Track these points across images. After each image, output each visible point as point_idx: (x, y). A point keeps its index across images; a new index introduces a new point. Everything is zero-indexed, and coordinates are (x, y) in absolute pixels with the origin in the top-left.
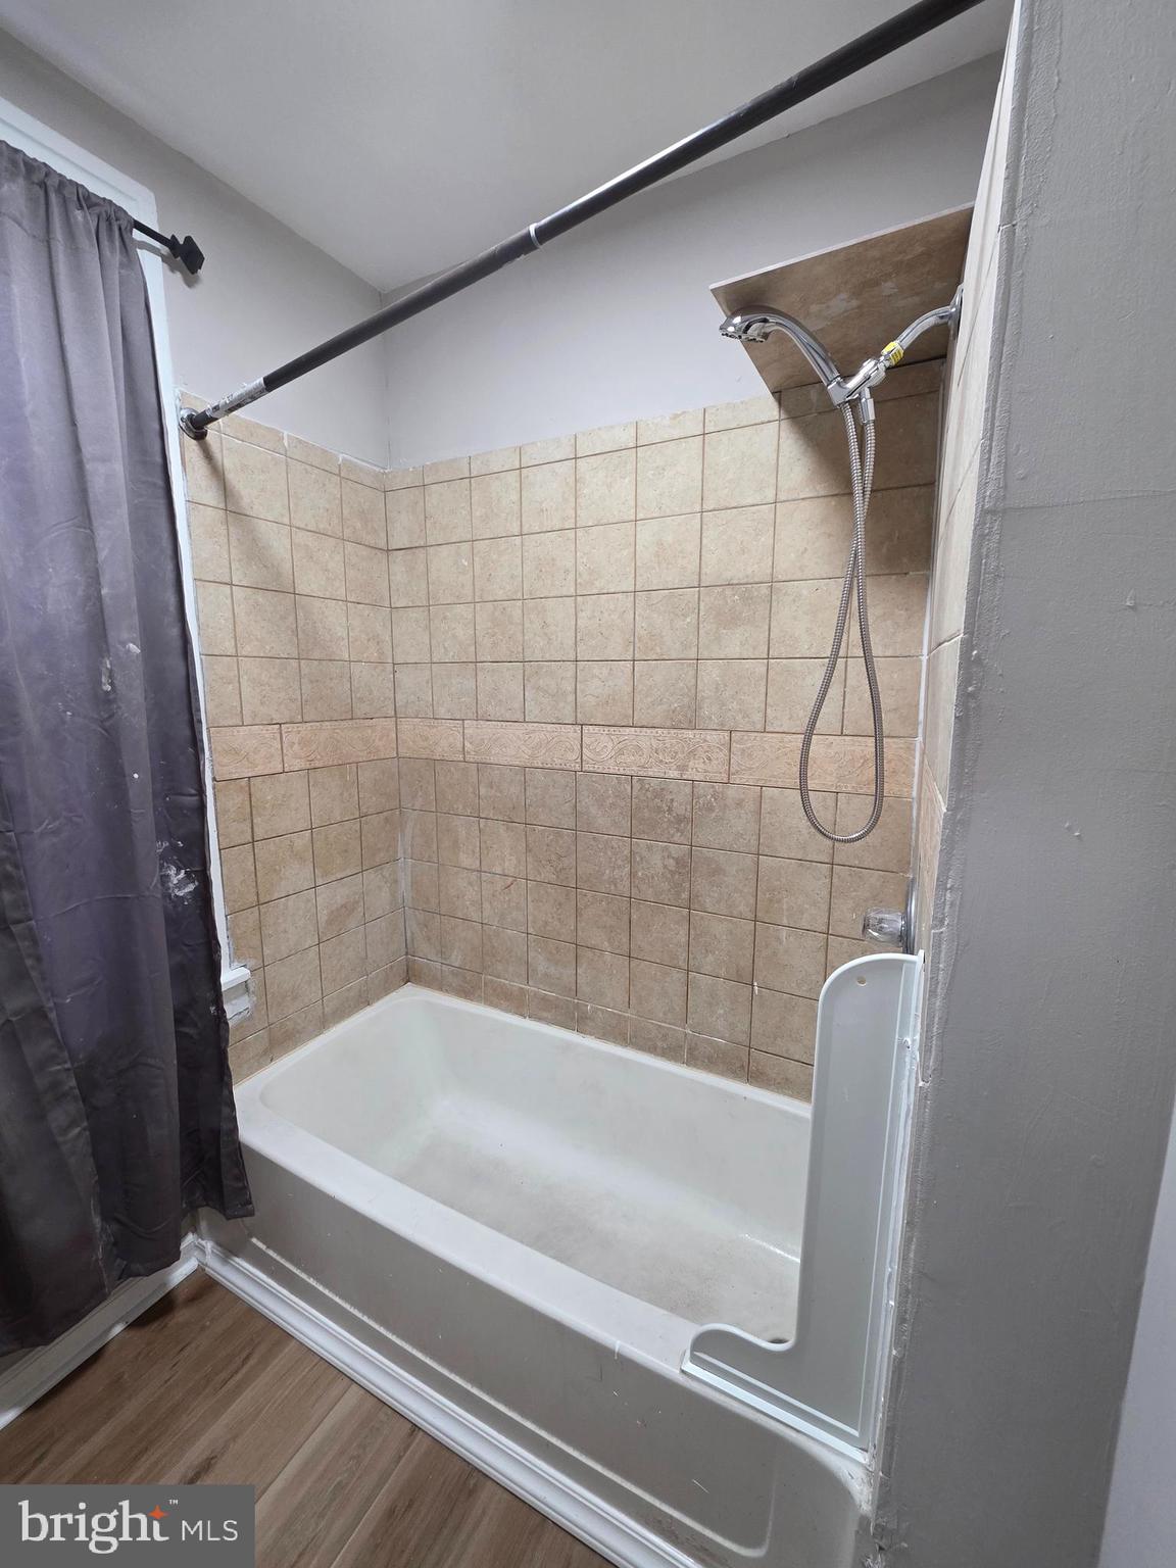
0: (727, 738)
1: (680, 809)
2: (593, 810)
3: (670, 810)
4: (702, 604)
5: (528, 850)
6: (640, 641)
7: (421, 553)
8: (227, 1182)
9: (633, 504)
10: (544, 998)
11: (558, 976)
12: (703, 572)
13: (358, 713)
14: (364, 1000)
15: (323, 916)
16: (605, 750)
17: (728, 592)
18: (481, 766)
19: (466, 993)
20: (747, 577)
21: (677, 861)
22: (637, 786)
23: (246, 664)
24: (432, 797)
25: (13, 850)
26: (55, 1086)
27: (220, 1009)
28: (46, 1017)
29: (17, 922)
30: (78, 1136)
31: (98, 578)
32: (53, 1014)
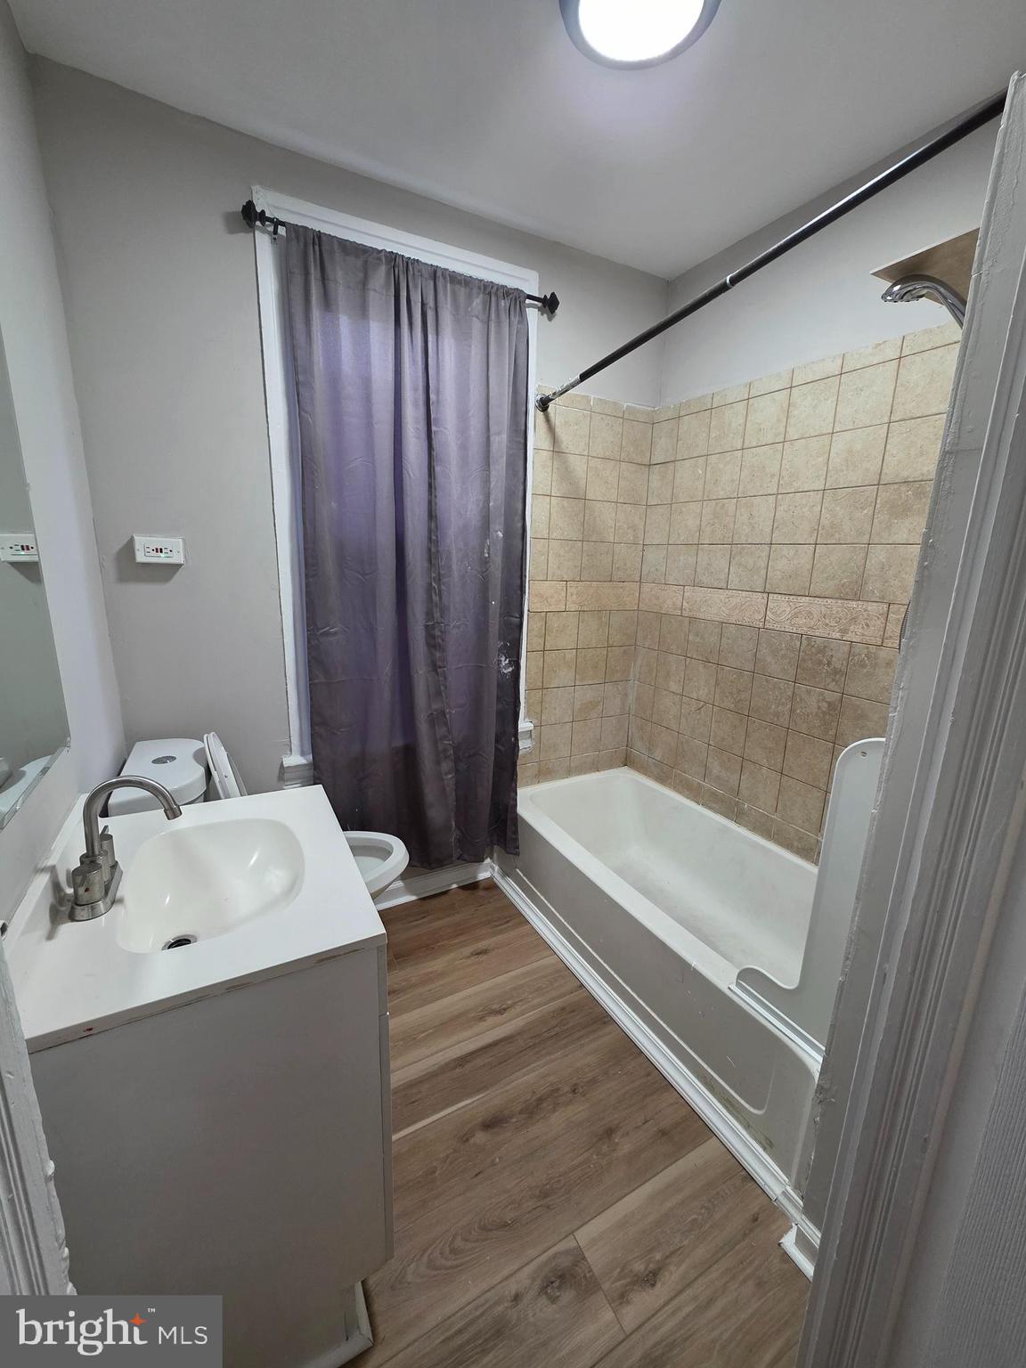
0: (886, 609)
1: (837, 664)
2: (769, 659)
3: (829, 664)
4: (879, 499)
5: (717, 684)
6: (823, 529)
7: (671, 466)
8: (509, 834)
9: (832, 420)
10: (714, 794)
11: (726, 779)
12: (884, 472)
13: (615, 578)
14: (595, 767)
15: (577, 706)
16: (783, 614)
17: (903, 488)
18: (693, 620)
19: (662, 779)
20: (923, 475)
21: (829, 704)
22: (805, 642)
23: (553, 543)
24: (657, 640)
25: (441, 632)
26: (445, 750)
27: (517, 740)
28: (445, 716)
29: (440, 667)
30: (451, 778)
31: (489, 497)
32: (448, 716)
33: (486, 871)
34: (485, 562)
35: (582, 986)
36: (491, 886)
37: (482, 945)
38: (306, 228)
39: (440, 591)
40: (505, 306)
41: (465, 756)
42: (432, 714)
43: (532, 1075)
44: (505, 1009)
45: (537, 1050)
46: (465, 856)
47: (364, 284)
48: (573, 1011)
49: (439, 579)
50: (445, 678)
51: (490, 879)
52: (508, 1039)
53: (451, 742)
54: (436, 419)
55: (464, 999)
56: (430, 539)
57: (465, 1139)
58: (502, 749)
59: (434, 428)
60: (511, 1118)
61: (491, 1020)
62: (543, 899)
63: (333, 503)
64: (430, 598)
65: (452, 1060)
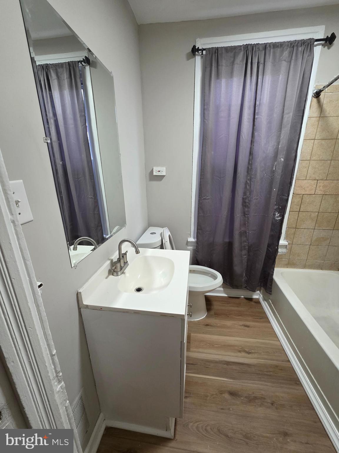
8: (268, 285)
15: (314, 238)
23: (312, 162)
25: (249, 201)
26: (244, 246)
27: (278, 248)
28: (246, 233)
29: (246, 215)
30: (246, 257)
31: (279, 143)
32: (247, 234)
33: (257, 295)
34: (273, 172)
35: (289, 361)
36: (258, 302)
37: (248, 323)
38: (213, 48)
39: (250, 184)
40: (302, 49)
41: (252, 250)
42: (241, 232)
43: (256, 386)
44: (250, 353)
45: (260, 376)
46: (248, 287)
47: (233, 63)
48: (281, 370)
49: (250, 180)
50: (248, 219)
51: (258, 299)
52: (249, 365)
53: (247, 244)
54: (258, 113)
55: (235, 340)
56: (249, 163)
57: (221, 392)
58: (271, 250)
59: (256, 117)
60: (241, 397)
61: (243, 354)
62: (279, 317)
63: (212, 152)
64: (246, 187)
65: (225, 361)
